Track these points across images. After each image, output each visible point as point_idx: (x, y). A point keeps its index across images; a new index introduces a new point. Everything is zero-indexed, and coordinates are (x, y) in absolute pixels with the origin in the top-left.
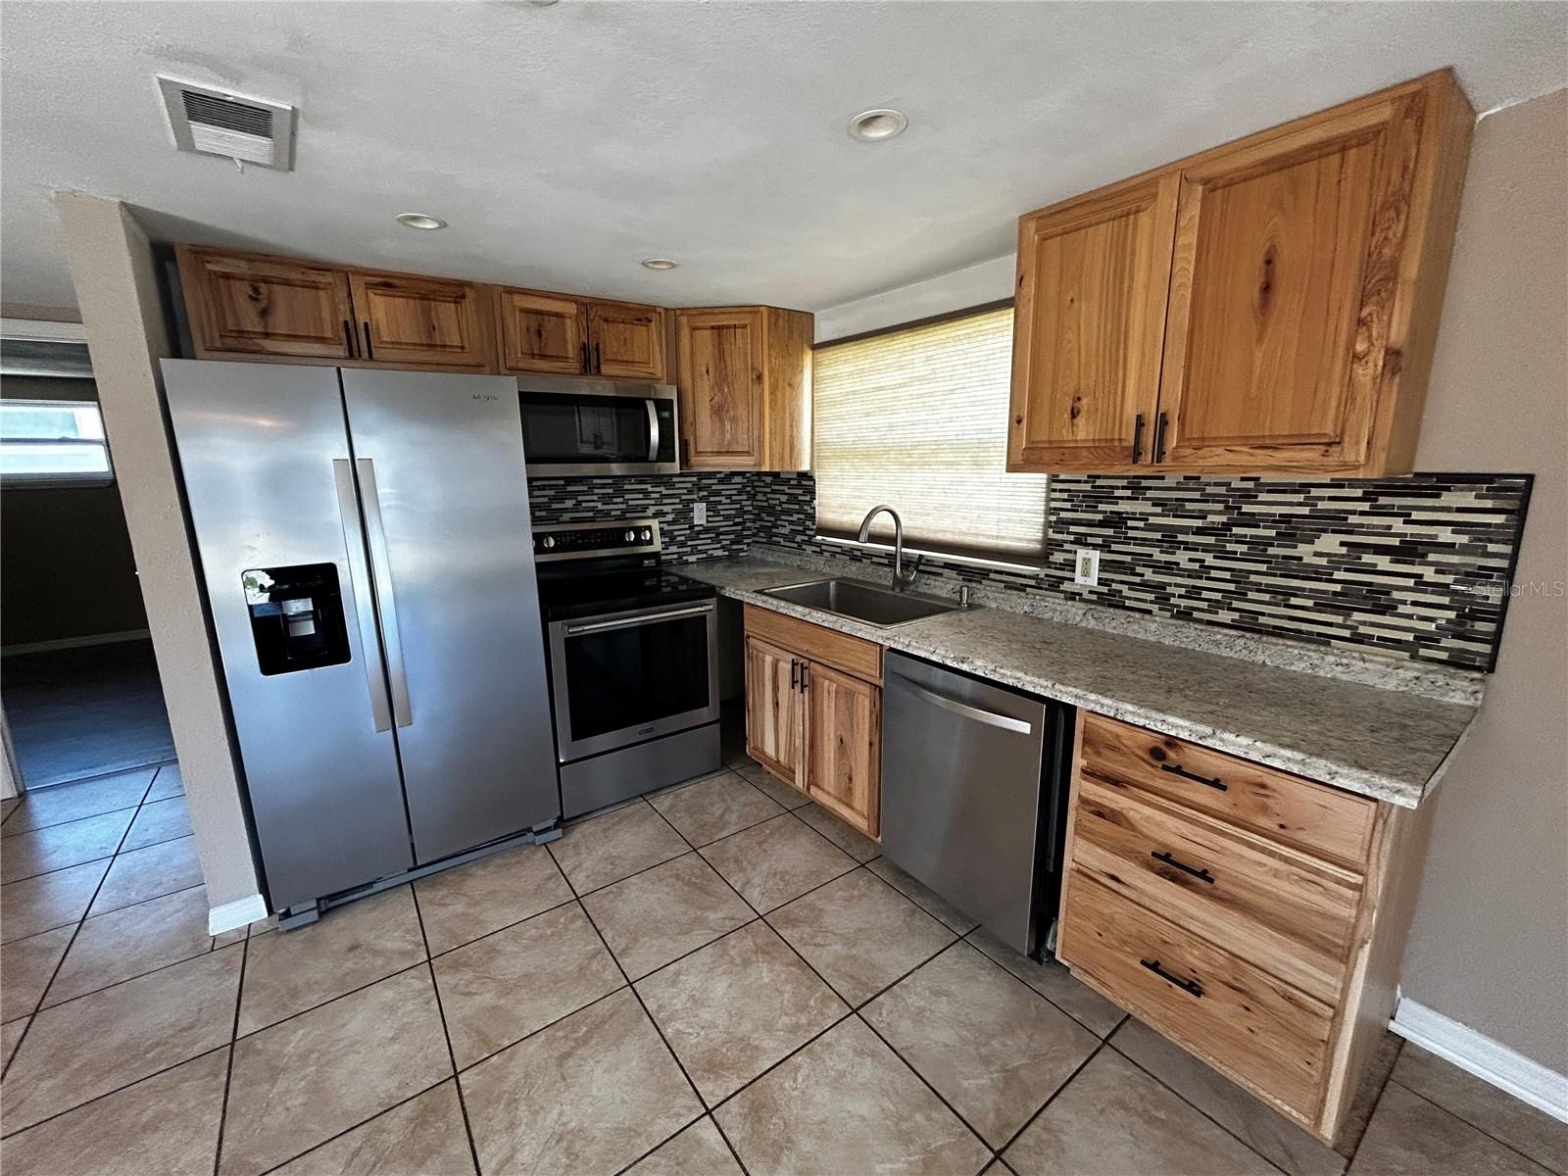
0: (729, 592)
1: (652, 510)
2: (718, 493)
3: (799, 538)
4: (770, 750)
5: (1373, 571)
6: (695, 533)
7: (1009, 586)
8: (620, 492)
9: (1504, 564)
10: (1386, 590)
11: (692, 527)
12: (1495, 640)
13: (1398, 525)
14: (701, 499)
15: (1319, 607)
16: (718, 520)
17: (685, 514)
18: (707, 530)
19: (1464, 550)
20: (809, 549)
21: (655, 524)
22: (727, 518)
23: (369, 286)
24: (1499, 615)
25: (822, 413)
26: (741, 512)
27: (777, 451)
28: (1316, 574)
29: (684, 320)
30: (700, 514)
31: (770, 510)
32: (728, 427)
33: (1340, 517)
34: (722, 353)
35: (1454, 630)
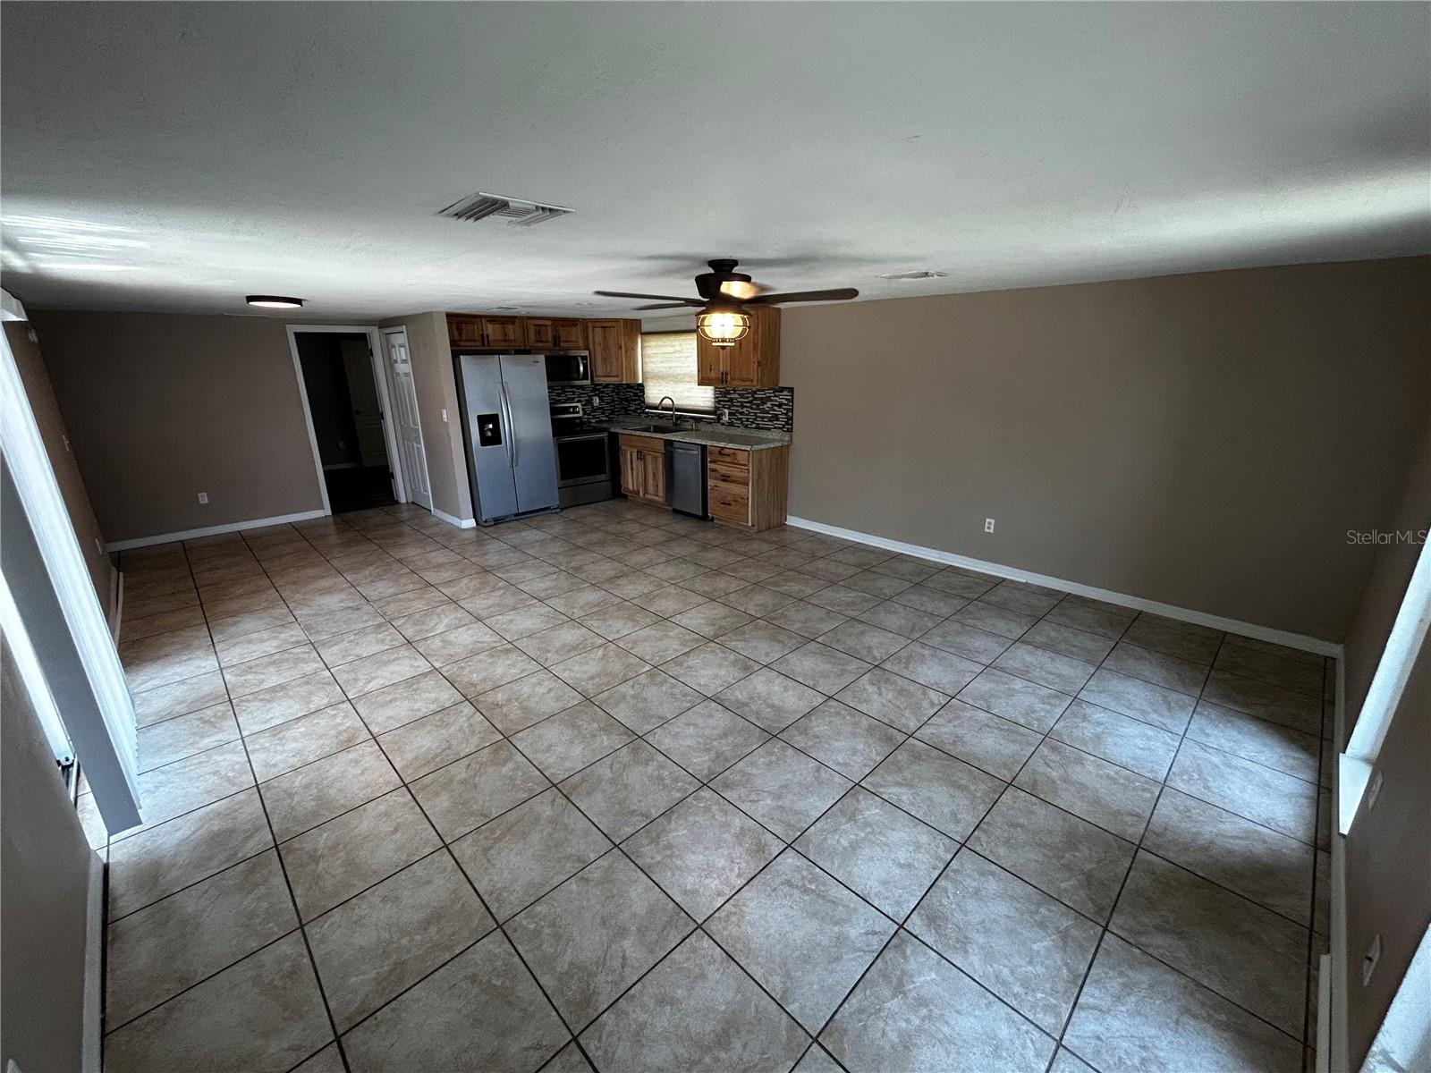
0: (612, 430)
1: (577, 399)
2: (603, 392)
3: (639, 411)
4: (631, 487)
5: (775, 410)
6: (594, 409)
7: (708, 423)
8: (564, 392)
9: (791, 407)
10: (778, 415)
11: (593, 407)
12: (792, 425)
13: (778, 399)
14: (595, 395)
15: (770, 421)
16: (604, 405)
17: (589, 402)
18: (599, 409)
19: (787, 405)
20: (643, 415)
21: (579, 405)
22: (608, 403)
23: (488, 321)
24: (792, 419)
25: (647, 360)
26: (613, 401)
27: (628, 376)
29: (590, 324)
30: (596, 401)
31: (626, 400)
32: (608, 365)
33: (770, 397)
34: (605, 337)
35: (787, 423)
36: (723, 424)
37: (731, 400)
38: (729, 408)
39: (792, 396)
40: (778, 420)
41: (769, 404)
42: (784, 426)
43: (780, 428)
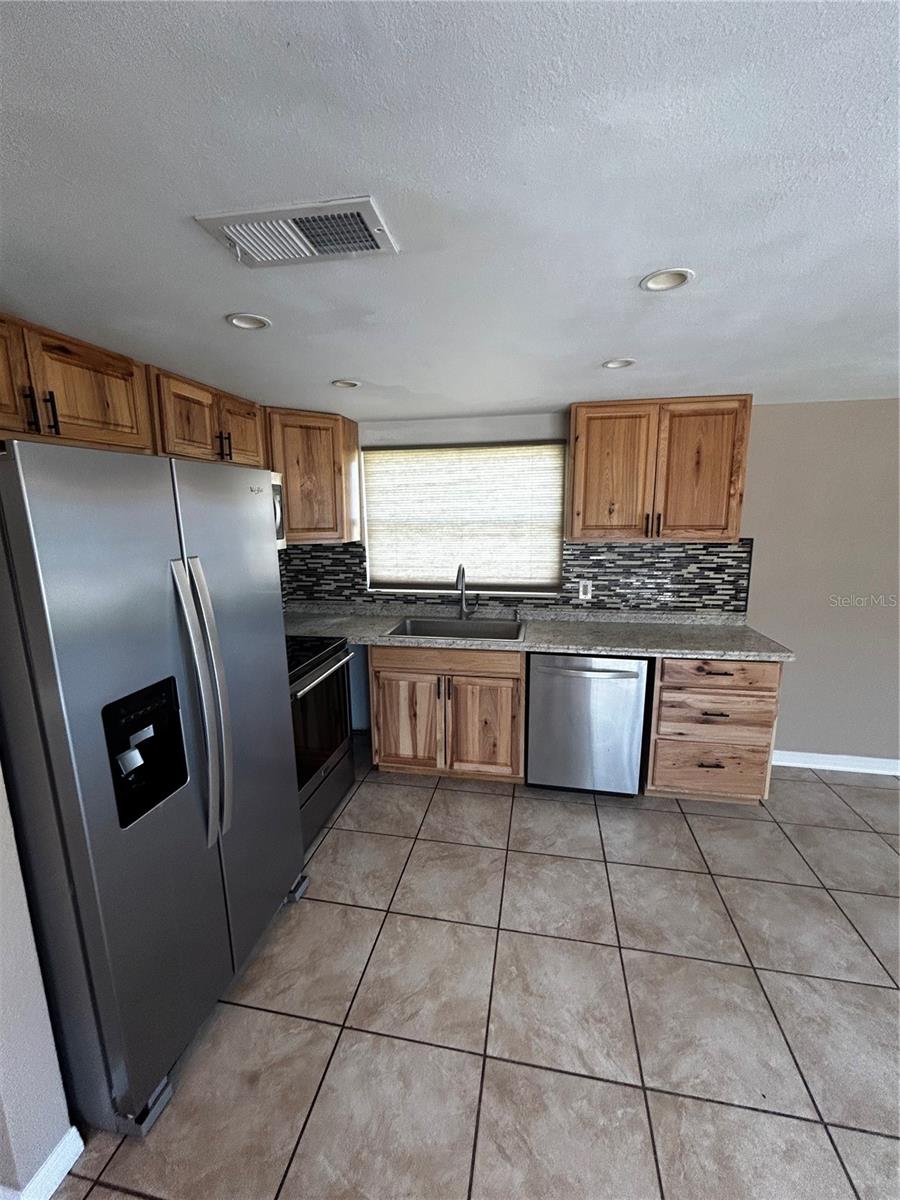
0: (355, 640)
4: (405, 750)
5: (708, 578)
9: (746, 571)
10: (713, 585)
12: (746, 599)
13: (716, 559)
15: (691, 596)
19: (736, 567)
23: (47, 348)
24: (746, 590)
28: (690, 582)
29: (276, 418)
32: (316, 507)
33: (695, 557)
34: (309, 448)
35: (734, 598)
36: (577, 606)
37: (598, 564)
38: (594, 578)
39: (750, 553)
40: (713, 593)
41: (693, 568)
42: (726, 603)
43: (718, 606)
